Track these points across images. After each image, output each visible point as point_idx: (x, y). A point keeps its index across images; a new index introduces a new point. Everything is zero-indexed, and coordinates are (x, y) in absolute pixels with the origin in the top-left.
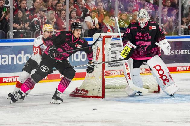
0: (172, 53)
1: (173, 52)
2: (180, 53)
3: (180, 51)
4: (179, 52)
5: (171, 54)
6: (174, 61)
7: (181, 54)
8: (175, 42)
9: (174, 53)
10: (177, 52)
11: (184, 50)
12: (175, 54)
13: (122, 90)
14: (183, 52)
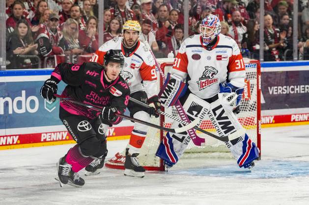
0: (283, 91)
1: (285, 88)
2: (297, 91)
3: (297, 87)
4: (296, 89)
5: (281, 93)
6: (286, 105)
7: (299, 92)
8: (287, 72)
9: (285, 90)
10: (292, 89)
11: (303, 86)
12: (288, 93)
13: (196, 155)
14: (301, 89)
